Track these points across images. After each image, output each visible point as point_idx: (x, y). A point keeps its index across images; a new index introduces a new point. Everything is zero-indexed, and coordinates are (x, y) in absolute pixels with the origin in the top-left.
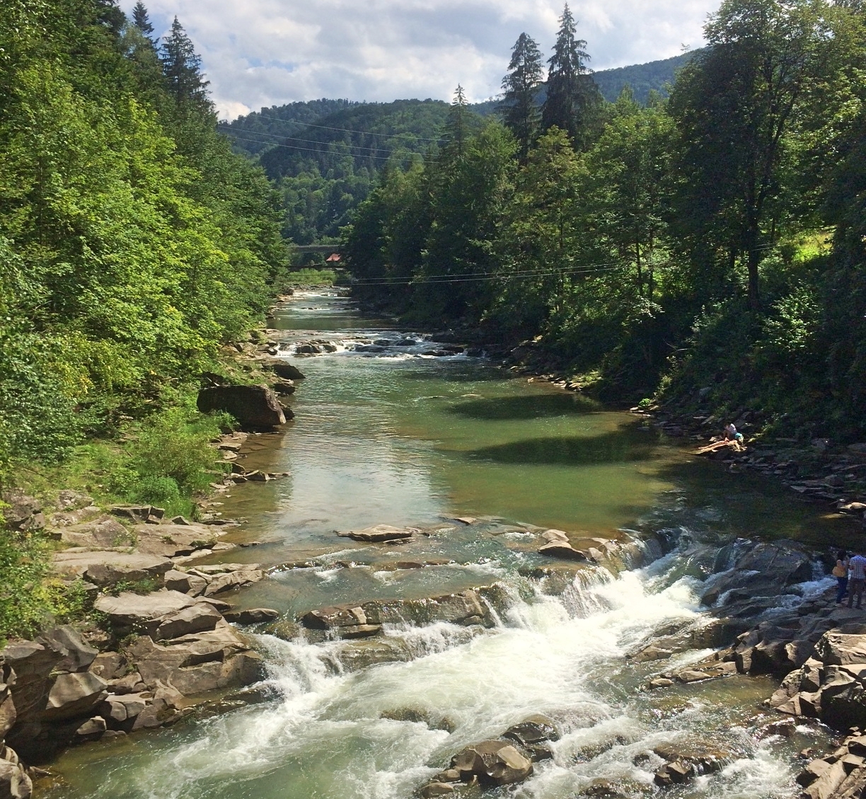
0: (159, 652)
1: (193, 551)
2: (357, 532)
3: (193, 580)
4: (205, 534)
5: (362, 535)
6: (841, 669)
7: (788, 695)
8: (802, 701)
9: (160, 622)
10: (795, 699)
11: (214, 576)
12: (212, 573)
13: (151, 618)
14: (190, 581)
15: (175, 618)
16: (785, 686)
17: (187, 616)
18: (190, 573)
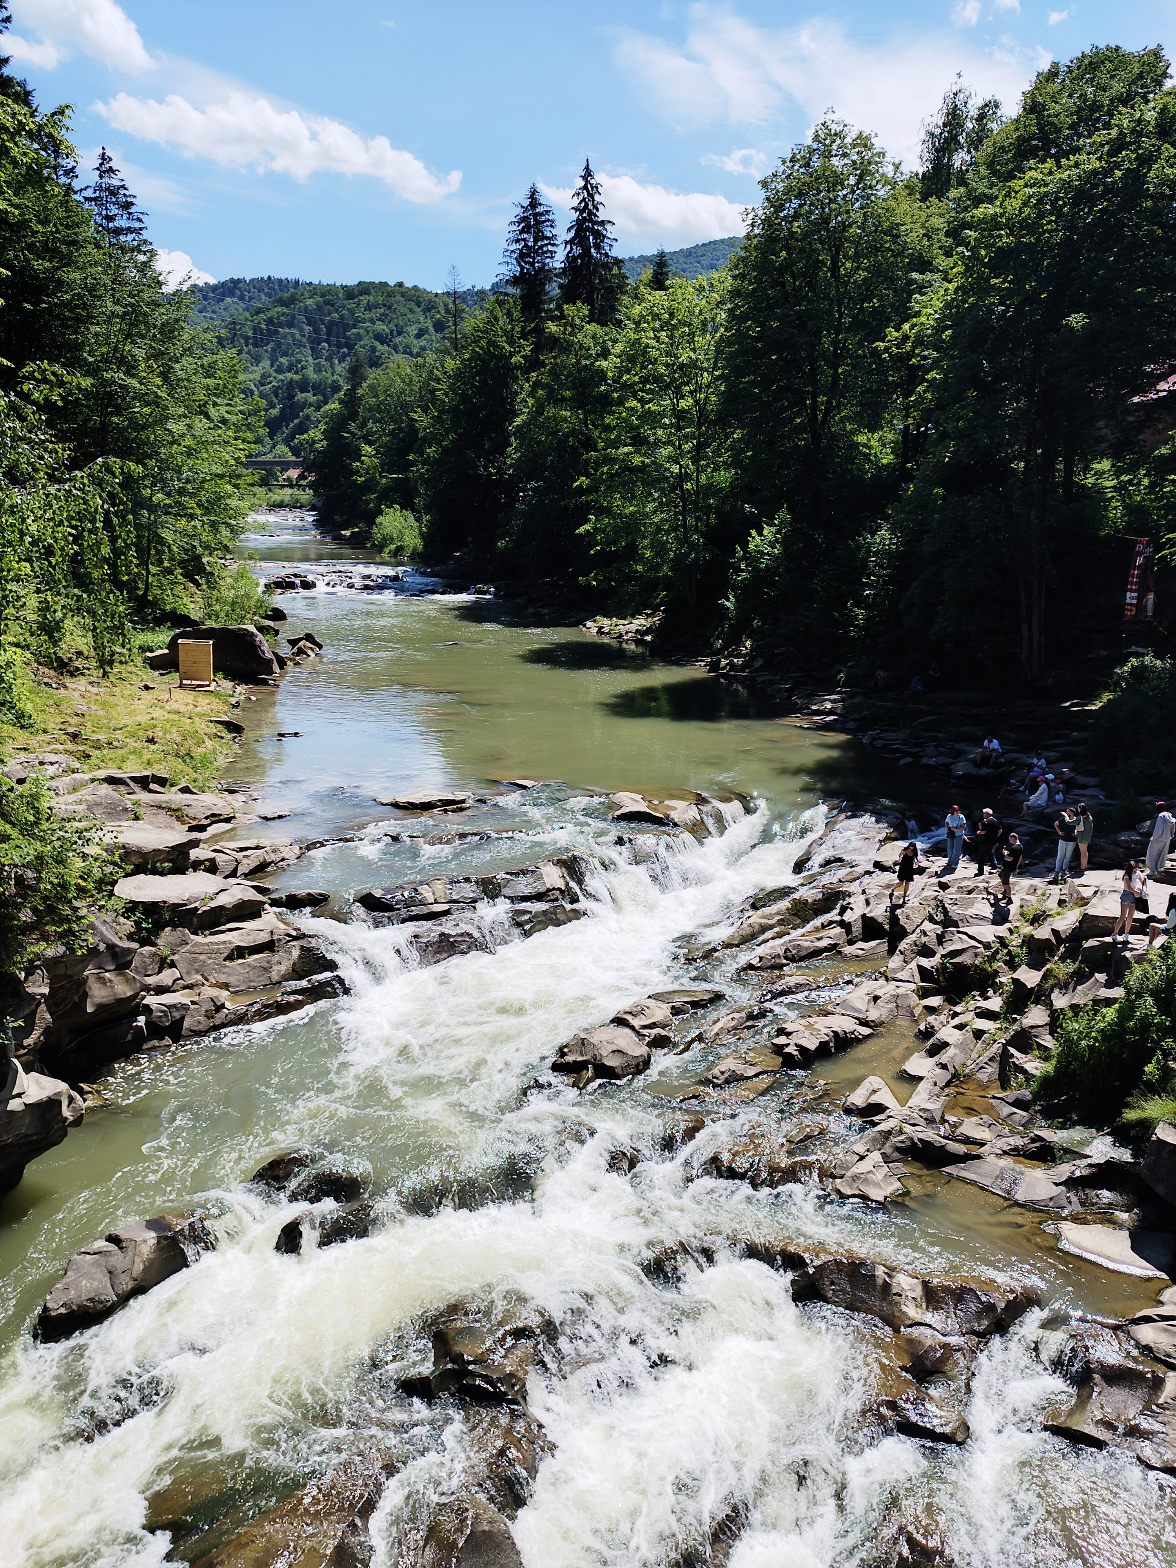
0: (196, 944)
1: (209, 825)
2: (402, 799)
3: (220, 858)
4: (220, 805)
5: (408, 803)
6: (959, 932)
7: (905, 961)
8: (920, 967)
9: (196, 909)
10: (913, 965)
11: (245, 853)
12: (242, 849)
13: (185, 905)
14: (218, 860)
15: (213, 904)
16: (901, 953)
17: (225, 900)
18: (215, 851)
